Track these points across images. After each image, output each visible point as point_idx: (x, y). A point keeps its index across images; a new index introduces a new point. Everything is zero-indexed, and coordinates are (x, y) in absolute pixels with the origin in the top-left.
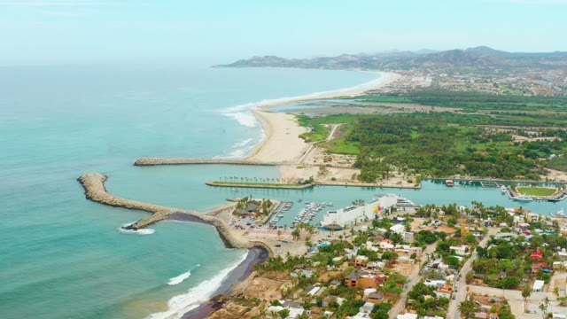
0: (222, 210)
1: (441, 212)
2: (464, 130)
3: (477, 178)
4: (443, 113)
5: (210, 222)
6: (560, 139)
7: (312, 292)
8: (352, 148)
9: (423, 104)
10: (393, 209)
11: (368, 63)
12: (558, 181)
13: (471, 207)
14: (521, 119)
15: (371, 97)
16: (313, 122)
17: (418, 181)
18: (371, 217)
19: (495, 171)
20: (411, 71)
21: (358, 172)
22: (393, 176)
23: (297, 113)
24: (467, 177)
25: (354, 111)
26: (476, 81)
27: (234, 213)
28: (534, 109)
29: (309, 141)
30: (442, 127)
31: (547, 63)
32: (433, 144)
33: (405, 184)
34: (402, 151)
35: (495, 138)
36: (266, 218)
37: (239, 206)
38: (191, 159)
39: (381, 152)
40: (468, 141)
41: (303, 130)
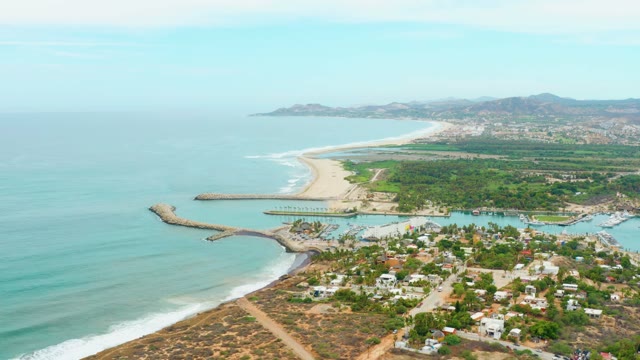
0: (279, 230)
1: (462, 231)
2: (503, 173)
3: (501, 210)
4: (486, 160)
5: (271, 237)
6: (591, 181)
7: (354, 269)
8: (393, 187)
9: (469, 152)
10: (422, 229)
11: (419, 112)
12: (574, 212)
13: (487, 227)
14: (562, 164)
15: (417, 145)
16: (357, 167)
17: (449, 211)
18: (403, 233)
19: (518, 203)
20: (465, 120)
21: (397, 205)
22: (428, 208)
23: (343, 160)
24: (492, 209)
25: (398, 158)
26: (530, 130)
27: (291, 231)
28: (581, 156)
29: (355, 182)
30: (482, 171)
31: (614, 111)
32: (468, 183)
33: (437, 213)
34: (439, 190)
35: (529, 180)
36: (317, 234)
37: (295, 226)
38: (248, 195)
39: (419, 190)
40: (501, 183)
41: (348, 174)
